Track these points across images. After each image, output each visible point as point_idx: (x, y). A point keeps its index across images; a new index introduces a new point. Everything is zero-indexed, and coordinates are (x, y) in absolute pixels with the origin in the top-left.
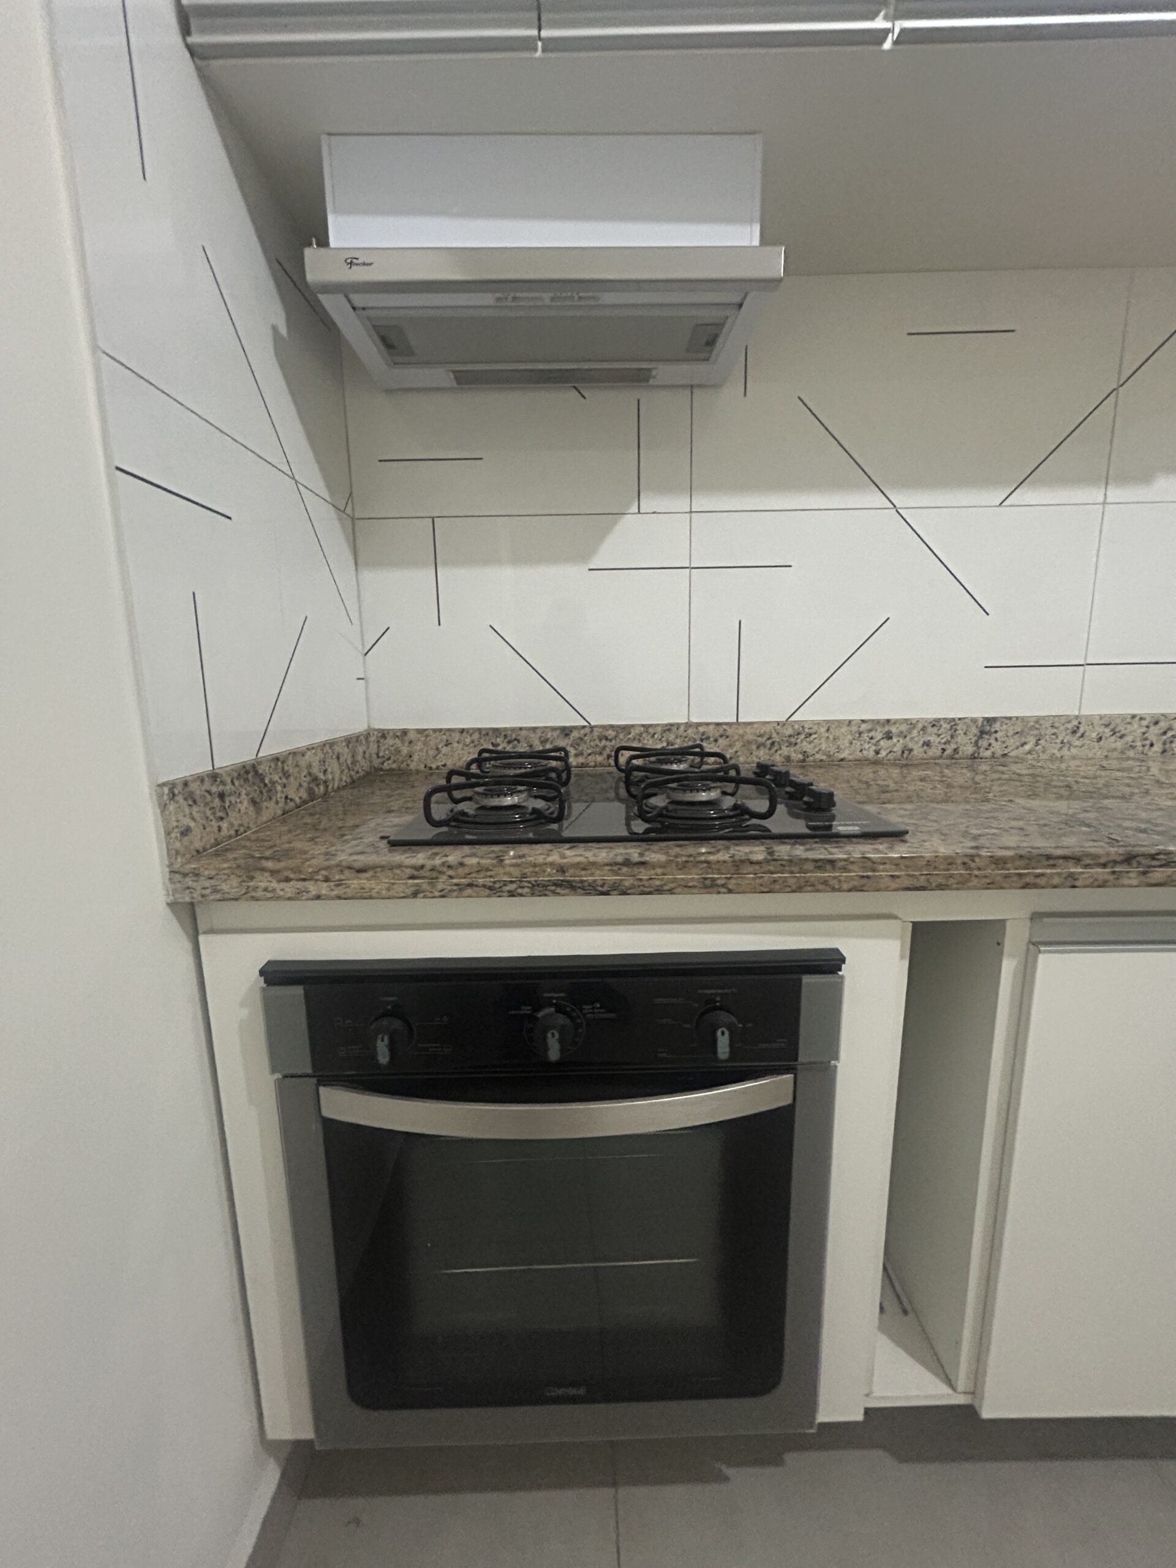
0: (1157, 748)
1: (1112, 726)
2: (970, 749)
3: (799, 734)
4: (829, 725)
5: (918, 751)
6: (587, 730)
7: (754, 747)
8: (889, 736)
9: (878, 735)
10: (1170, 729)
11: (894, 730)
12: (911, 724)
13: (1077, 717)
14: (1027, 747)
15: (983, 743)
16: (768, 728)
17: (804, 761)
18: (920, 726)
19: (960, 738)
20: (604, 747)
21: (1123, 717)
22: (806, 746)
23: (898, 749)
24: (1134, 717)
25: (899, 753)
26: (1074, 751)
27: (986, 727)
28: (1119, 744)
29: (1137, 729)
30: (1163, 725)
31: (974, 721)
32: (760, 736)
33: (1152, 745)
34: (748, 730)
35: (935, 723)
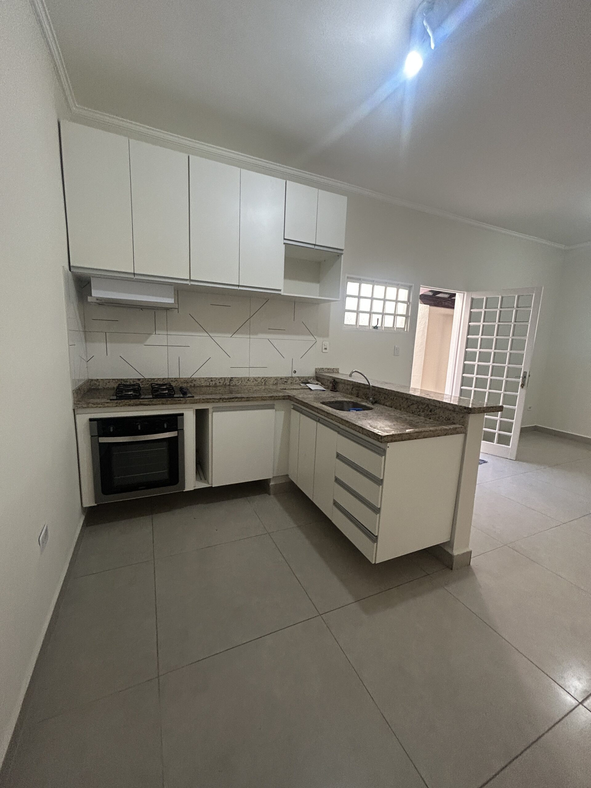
0: (264, 383)
1: (255, 379)
2: (228, 384)
3: (193, 380)
4: (199, 379)
5: (218, 384)
6: (144, 379)
7: (183, 383)
8: (212, 381)
9: (210, 380)
10: (265, 380)
11: (213, 380)
12: (216, 378)
13: (248, 377)
14: (240, 383)
15: (231, 382)
16: (186, 379)
17: (194, 386)
18: (218, 379)
19: (226, 382)
20: (149, 383)
21: (257, 377)
22: (194, 383)
23: (214, 383)
24: (259, 377)
25: (214, 384)
26: (249, 384)
27: (231, 379)
28: (257, 382)
29: (260, 380)
30: (264, 379)
31: (229, 378)
32: (184, 381)
33: (262, 383)
34: (182, 379)
35: (221, 378)
